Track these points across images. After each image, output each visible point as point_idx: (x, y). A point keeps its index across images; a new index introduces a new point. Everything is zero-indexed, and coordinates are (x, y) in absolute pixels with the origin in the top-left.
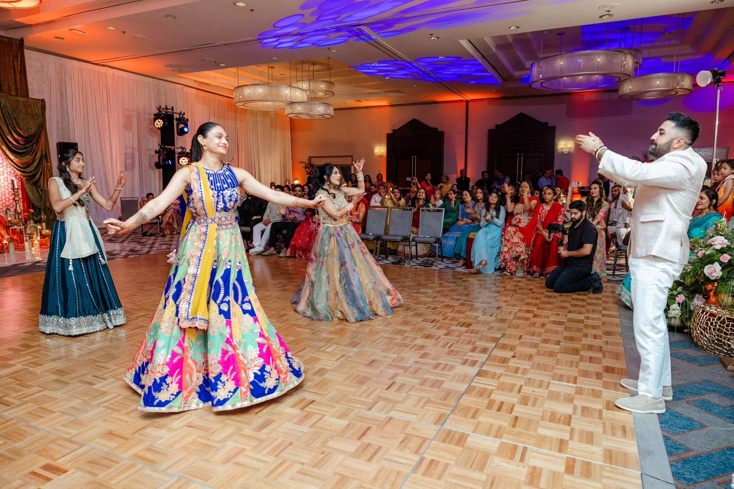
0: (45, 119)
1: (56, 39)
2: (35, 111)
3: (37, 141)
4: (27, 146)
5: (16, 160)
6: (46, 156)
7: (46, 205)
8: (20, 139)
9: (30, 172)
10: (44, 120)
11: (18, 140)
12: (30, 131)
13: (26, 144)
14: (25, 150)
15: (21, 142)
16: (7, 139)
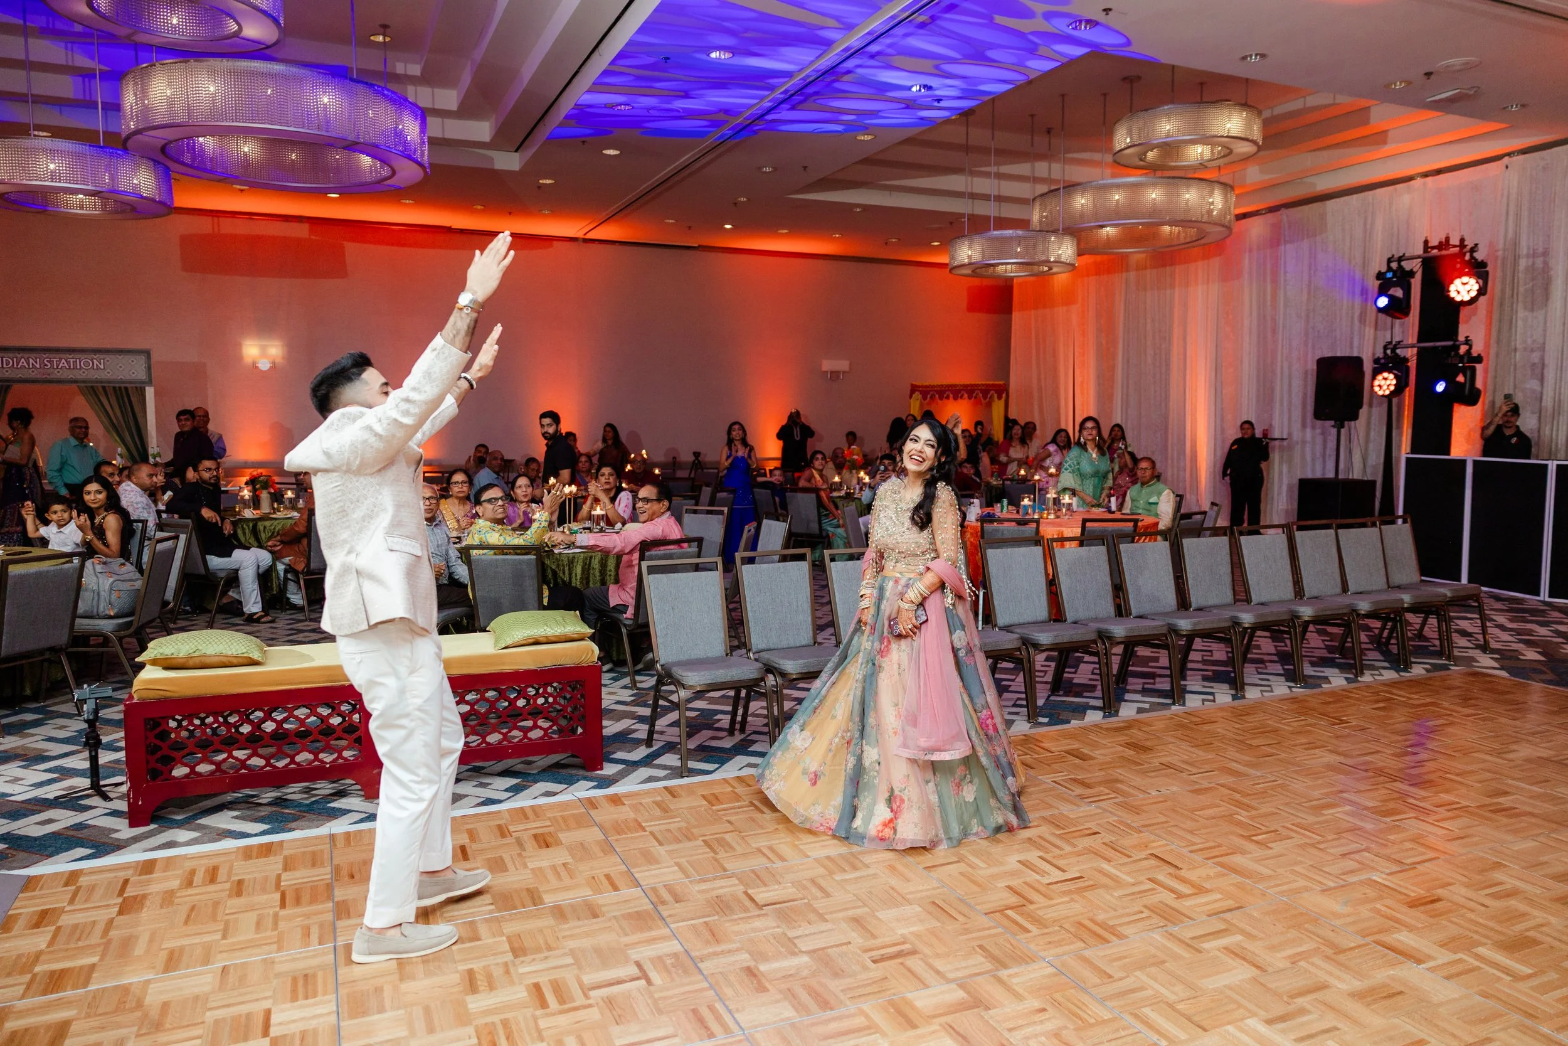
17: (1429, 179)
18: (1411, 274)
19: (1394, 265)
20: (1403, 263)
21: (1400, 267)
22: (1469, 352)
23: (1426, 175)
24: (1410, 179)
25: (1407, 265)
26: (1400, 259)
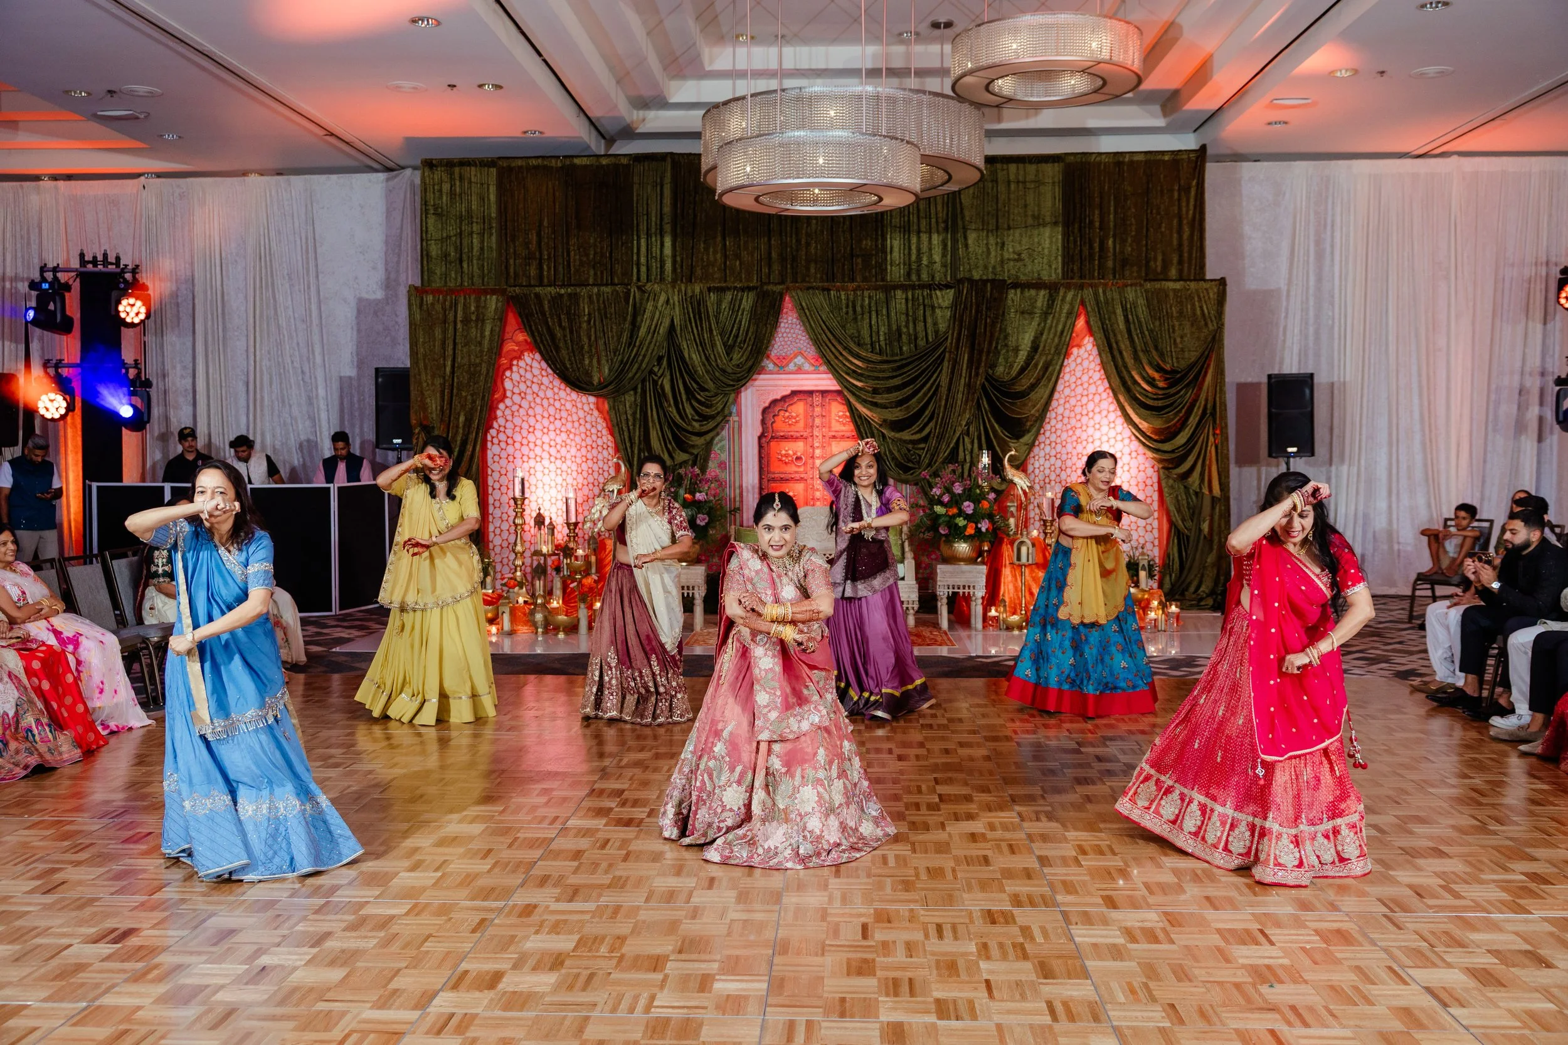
0: (1223, 325)
1: (1270, 127)
2: (1201, 307)
3: (1196, 377)
4: (1172, 391)
5: (1144, 425)
6: (1213, 414)
7: (1200, 530)
8: (1156, 375)
9: (1173, 451)
10: (1220, 327)
11: (1154, 379)
12: (1186, 355)
13: (1171, 386)
14: (1167, 402)
15: (1161, 384)
16: (1132, 377)
17: (61, 183)
18: (67, 287)
19: (49, 276)
20: (59, 275)
21: (56, 278)
22: (138, 375)
23: (55, 178)
24: (37, 178)
25: (62, 277)
26: (55, 270)
